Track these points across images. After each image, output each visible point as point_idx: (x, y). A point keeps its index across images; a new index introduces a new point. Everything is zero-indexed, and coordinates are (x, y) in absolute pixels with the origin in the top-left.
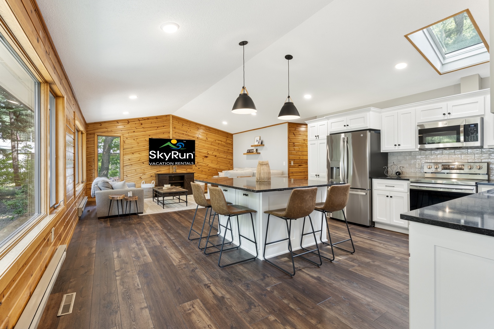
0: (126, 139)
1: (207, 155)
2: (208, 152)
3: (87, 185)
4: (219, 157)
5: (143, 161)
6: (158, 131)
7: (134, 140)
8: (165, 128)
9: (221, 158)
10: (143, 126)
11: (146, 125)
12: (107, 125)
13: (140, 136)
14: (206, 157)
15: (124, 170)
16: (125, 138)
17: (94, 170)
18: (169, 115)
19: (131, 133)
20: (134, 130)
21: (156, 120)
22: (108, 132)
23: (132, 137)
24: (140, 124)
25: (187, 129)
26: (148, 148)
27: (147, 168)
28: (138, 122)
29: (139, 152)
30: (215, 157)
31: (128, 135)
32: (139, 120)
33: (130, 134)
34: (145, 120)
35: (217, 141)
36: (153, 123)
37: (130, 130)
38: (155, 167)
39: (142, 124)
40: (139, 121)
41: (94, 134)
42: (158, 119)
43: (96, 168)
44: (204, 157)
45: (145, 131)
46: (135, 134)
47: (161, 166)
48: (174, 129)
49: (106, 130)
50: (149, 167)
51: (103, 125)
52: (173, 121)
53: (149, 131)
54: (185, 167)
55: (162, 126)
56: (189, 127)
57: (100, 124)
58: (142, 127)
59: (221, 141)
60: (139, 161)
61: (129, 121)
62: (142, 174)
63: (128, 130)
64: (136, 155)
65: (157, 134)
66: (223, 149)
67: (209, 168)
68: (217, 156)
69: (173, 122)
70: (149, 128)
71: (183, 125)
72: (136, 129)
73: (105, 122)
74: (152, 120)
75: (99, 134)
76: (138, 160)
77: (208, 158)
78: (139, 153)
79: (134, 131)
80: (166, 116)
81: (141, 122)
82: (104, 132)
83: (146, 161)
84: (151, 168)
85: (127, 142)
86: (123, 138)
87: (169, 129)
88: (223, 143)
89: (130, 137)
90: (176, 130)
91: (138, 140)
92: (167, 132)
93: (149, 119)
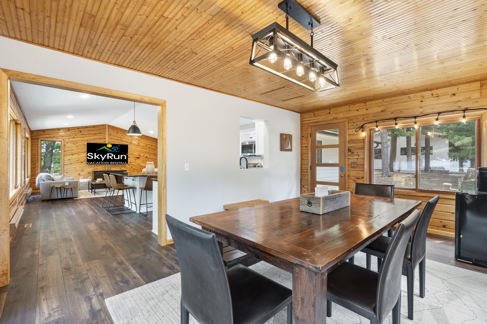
0: (67, 143)
1: (139, 157)
2: (140, 154)
3: (31, 180)
4: (150, 158)
5: (81, 161)
6: (95, 137)
7: (74, 144)
8: (102, 135)
9: (151, 159)
10: (82, 133)
11: (84, 132)
12: (49, 132)
13: (79, 141)
14: (138, 158)
15: (65, 168)
16: (66, 143)
17: (37, 168)
18: (105, 125)
19: (71, 138)
20: (74, 136)
21: (94, 128)
22: (50, 137)
23: (73, 142)
24: (79, 132)
25: (121, 135)
26: (86, 151)
27: (85, 167)
28: (78, 130)
29: (78, 153)
30: (146, 158)
31: (68, 140)
32: (78, 128)
33: (70, 140)
34: (84, 128)
35: (148, 146)
36: (91, 131)
37: (70, 136)
38: (92, 166)
39: (81, 132)
40: (79, 129)
41: (38, 139)
42: (95, 128)
43: (39, 166)
44: (136, 158)
45: (84, 137)
46: (74, 139)
47: (98, 165)
48: (109, 136)
49: (49, 136)
50: (87, 166)
51: (46, 132)
52: (109, 129)
53: (87, 137)
54: (119, 165)
55: (99, 133)
56: (123, 134)
57: (43, 132)
58: (81, 134)
59: (152, 146)
60: (78, 160)
61: (70, 129)
62: (80, 171)
63: (68, 136)
64: (76, 156)
65: (94, 139)
66: (153, 152)
67: (141, 166)
68: (148, 157)
69: (108, 130)
70: (87, 134)
71: (118, 132)
72: (76, 135)
73: (48, 130)
74: (90, 128)
75: (42, 139)
76: (77, 160)
77: (139, 159)
78: (78, 155)
79: (74, 137)
80: (103, 125)
81: (80, 130)
82: (47, 138)
83: (84, 161)
84: (89, 166)
85: (67, 145)
86: (64, 143)
87: (105, 136)
88: (153, 147)
89: (70, 142)
90: (111, 137)
91: (77, 145)
92: (103, 138)
93: (87, 127)
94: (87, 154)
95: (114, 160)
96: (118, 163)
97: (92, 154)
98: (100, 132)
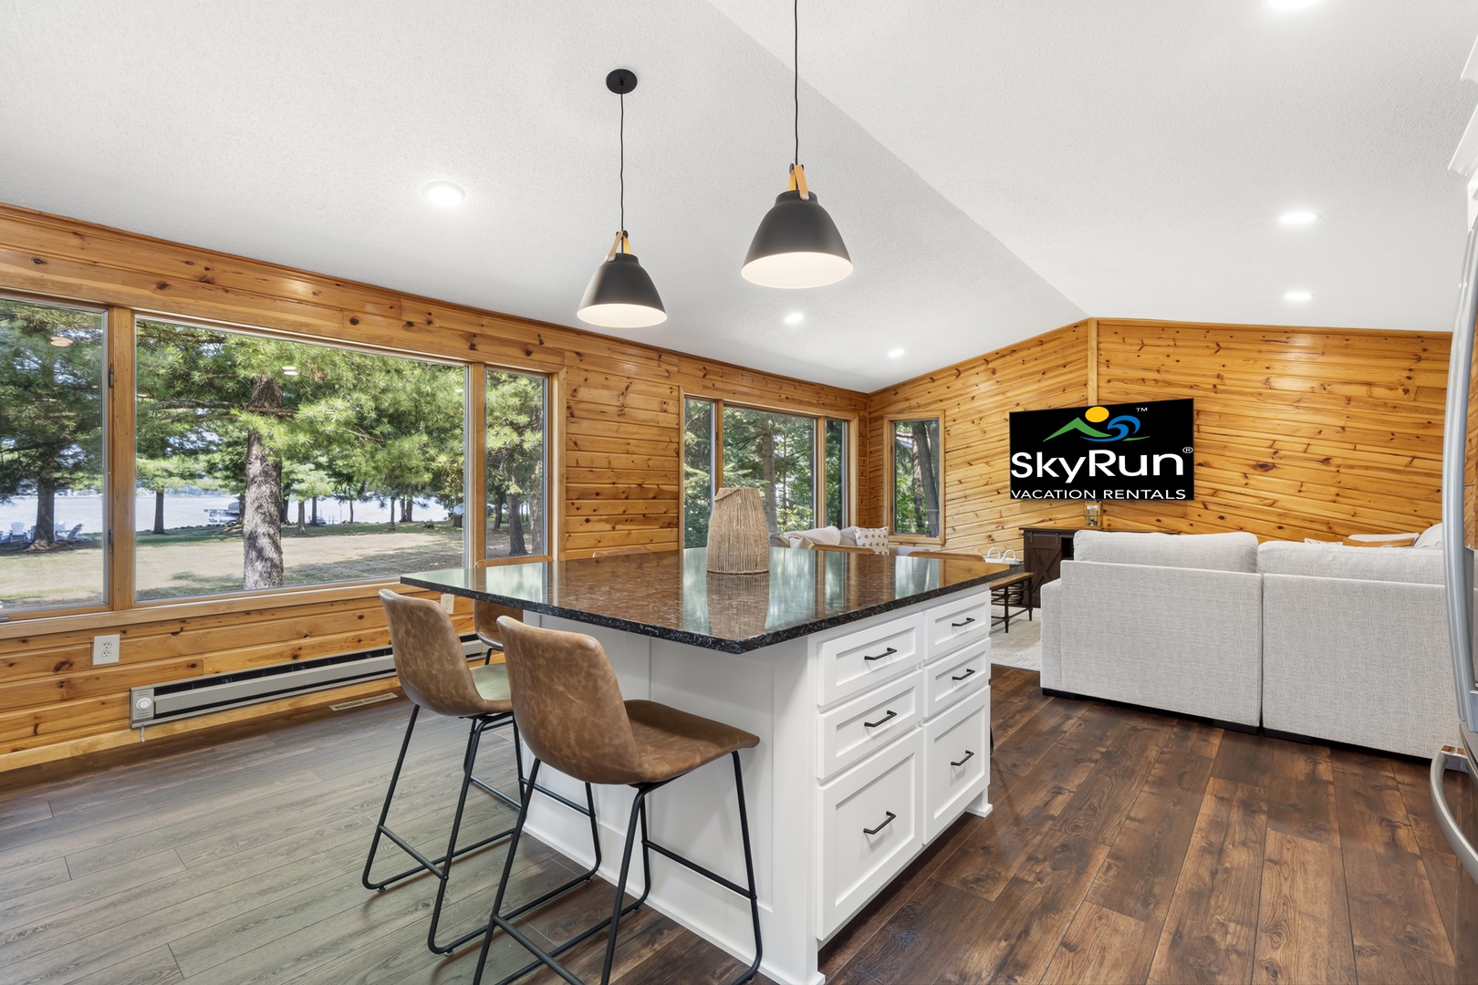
0: (952, 423)
1: (1268, 459)
2: (1278, 445)
4: (1351, 467)
5: (998, 485)
6: (1044, 385)
7: (973, 424)
8: (1071, 372)
10: (997, 377)
11: (1006, 372)
12: (908, 390)
13: (990, 409)
14: (1265, 466)
16: (950, 421)
18: (1085, 323)
19: (965, 403)
20: (973, 394)
21: (1039, 348)
22: (910, 408)
23: (970, 415)
24: (989, 374)
25: (1161, 356)
26: (1009, 446)
27: (1010, 509)
28: (985, 367)
29: (987, 459)
31: (958, 410)
32: (986, 359)
33: (963, 408)
34: (1005, 356)
36: (1029, 361)
37: (962, 395)
38: (1036, 506)
39: (994, 371)
40: (988, 362)
42: (1045, 346)
44: (1249, 470)
45: (1003, 394)
46: (975, 404)
47: (1054, 504)
48: (1103, 369)
49: (909, 404)
50: (1017, 505)
51: (902, 393)
52: (1101, 340)
53: (1013, 390)
54: (1150, 508)
55: (1058, 366)
56: (1169, 350)
57: (894, 392)
58: (994, 381)
59: (1369, 384)
60: (986, 485)
61: (961, 368)
62: (993, 527)
63: (957, 396)
64: (979, 469)
65: (1041, 394)
66: (1386, 422)
68: (1335, 461)
69: (1098, 343)
70: (1016, 378)
71: (1143, 344)
72: (980, 389)
73: (905, 384)
74: (1027, 353)
76: (985, 482)
77: (1272, 472)
78: (987, 463)
79: (974, 399)
80: (1076, 326)
81: (992, 366)
83: (1005, 487)
84: (1021, 508)
85: (954, 430)
86: (945, 422)
87: (1084, 372)
88: (1380, 391)
89: (962, 417)
90: (1113, 371)
91: (983, 424)
92: (1075, 385)
93: (1015, 351)
94: (1011, 456)
95: (1119, 482)
96: (1142, 495)
97: (1028, 456)
98: (1062, 362)
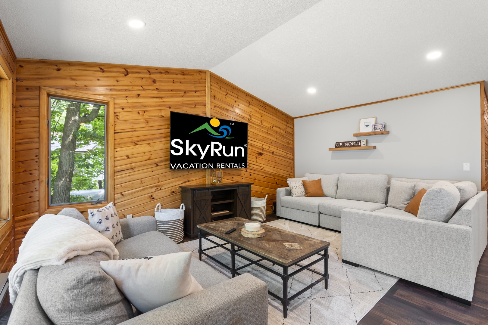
0: (121, 110)
1: (261, 151)
2: (264, 147)
3: (17, 225)
4: (277, 155)
5: (156, 160)
6: (186, 99)
7: (139, 113)
8: (198, 96)
9: (280, 156)
10: (157, 85)
11: (163, 84)
12: (73, 71)
13: (151, 106)
14: (261, 154)
15: (117, 182)
16: (119, 108)
17: (37, 182)
18: (204, 72)
19: (132, 97)
20: (139, 92)
21: (182, 77)
22: (76, 88)
23: (135, 107)
24: (150, 81)
25: (234, 101)
26: (169, 134)
27: (165, 176)
28: (148, 76)
29: (148, 140)
30: (271, 155)
31: (126, 101)
32: (149, 70)
33: (130, 100)
34: (161, 73)
35: (274, 128)
36: (177, 82)
37: (129, 90)
38: (180, 173)
39: (154, 81)
40: (150, 73)
41: (39, 89)
42: (186, 76)
43: (43, 178)
44: (257, 155)
45: (161, 98)
46: (140, 100)
47: (191, 172)
48: (213, 100)
49: (73, 83)
50: (169, 174)
51: (65, 71)
52: (212, 84)
53: (168, 97)
54: (230, 172)
55: (192, 91)
56: (236, 99)
57: (56, 68)
58: (154, 88)
59: (280, 128)
60: (149, 159)
61: (129, 70)
62: (154, 189)
63: (125, 90)
64: (143, 148)
65: (183, 105)
66: (282, 141)
67: (265, 173)
68: (275, 153)
69: (211, 85)
70: (169, 91)
71: (227, 94)
72: (144, 90)
73: (69, 64)
74: (175, 76)
75: (53, 91)
76: (147, 157)
77: (262, 157)
78: (149, 144)
79: (139, 95)
80: (200, 72)
81: (153, 76)
82: (68, 88)
83: (162, 161)
84: (172, 175)
85: (122, 116)
86: (115, 108)
87: (204, 98)
88: (282, 131)
89: (129, 107)
90: (217, 102)
91: (146, 116)
92: (200, 104)
93: (168, 72)
94: (171, 140)
95: (223, 160)
96: (231, 165)
97: (181, 142)
98: (194, 89)
